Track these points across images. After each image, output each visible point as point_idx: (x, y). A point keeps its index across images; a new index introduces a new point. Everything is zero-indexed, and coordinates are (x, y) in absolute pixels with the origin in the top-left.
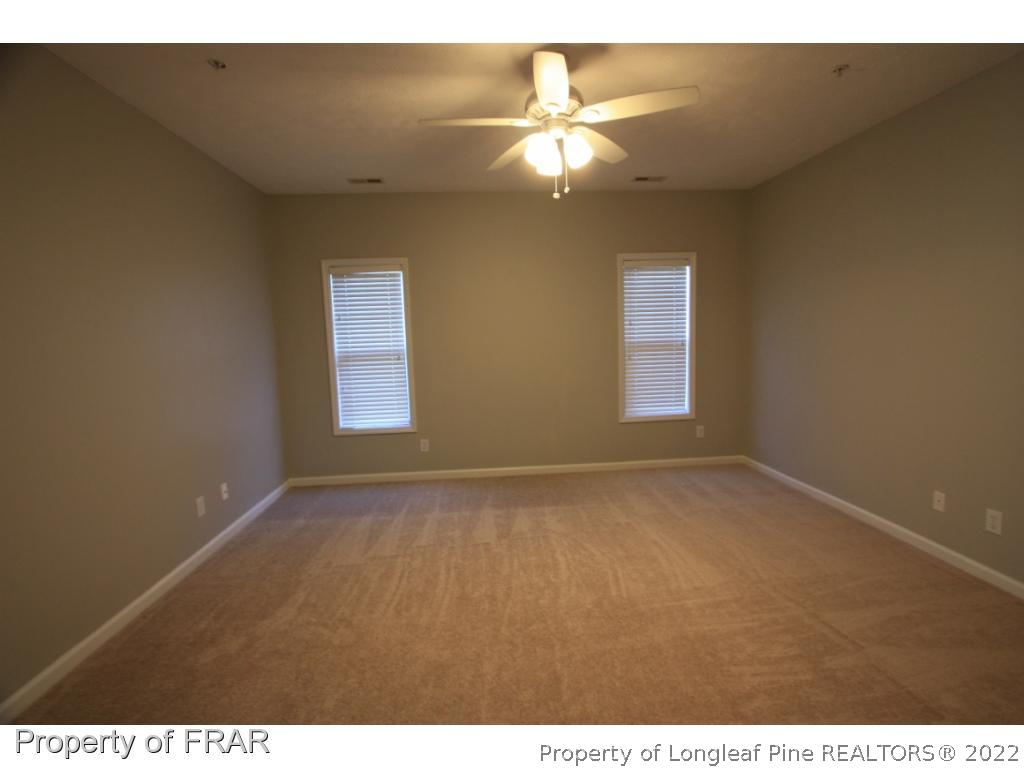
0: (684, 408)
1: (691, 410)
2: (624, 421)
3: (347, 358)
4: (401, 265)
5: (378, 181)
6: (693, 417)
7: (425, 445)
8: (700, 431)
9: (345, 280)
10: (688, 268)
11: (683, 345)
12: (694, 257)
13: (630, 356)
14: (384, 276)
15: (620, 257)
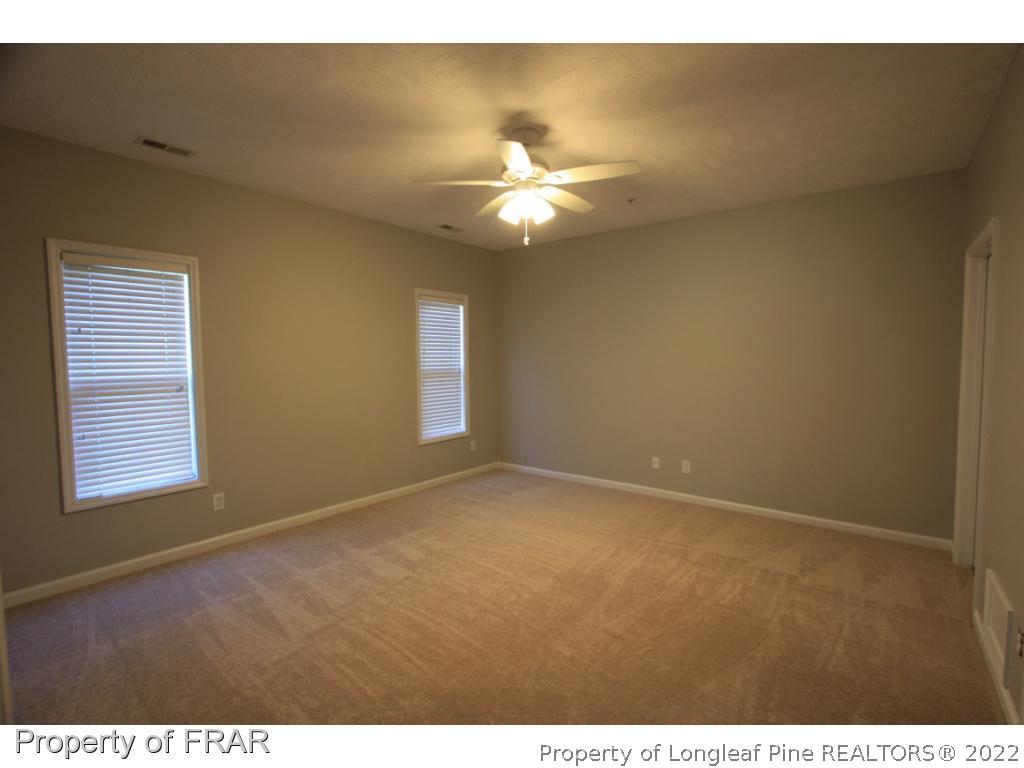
0: (461, 427)
1: (467, 427)
2: (421, 444)
3: (91, 391)
4: (188, 266)
5: (185, 153)
6: (468, 434)
7: (219, 500)
8: (473, 446)
9: (90, 274)
10: (461, 307)
11: (460, 372)
12: (466, 297)
13: (424, 382)
14: (159, 276)
15: (418, 291)
